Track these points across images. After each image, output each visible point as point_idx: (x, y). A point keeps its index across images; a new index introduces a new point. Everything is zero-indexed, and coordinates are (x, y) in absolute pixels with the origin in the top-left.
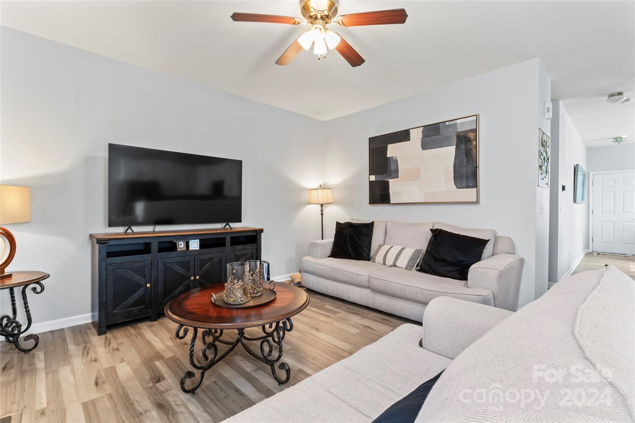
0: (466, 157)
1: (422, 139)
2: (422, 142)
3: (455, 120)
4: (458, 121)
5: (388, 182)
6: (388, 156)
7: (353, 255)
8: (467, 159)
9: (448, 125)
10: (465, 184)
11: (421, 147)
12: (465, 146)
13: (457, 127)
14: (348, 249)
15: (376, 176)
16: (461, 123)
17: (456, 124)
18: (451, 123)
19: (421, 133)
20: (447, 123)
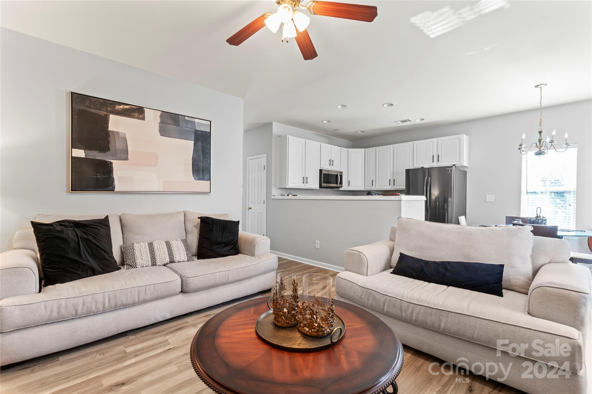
0: (202, 154)
1: (159, 123)
2: (160, 127)
3: (193, 118)
4: (196, 120)
5: (111, 163)
6: (110, 129)
7: (99, 269)
8: (203, 156)
9: (188, 120)
10: (201, 176)
11: (159, 132)
12: (202, 144)
13: (195, 125)
14: (88, 261)
15: (86, 151)
16: (198, 123)
17: (194, 122)
18: (190, 119)
19: (159, 118)
20: (186, 118)
